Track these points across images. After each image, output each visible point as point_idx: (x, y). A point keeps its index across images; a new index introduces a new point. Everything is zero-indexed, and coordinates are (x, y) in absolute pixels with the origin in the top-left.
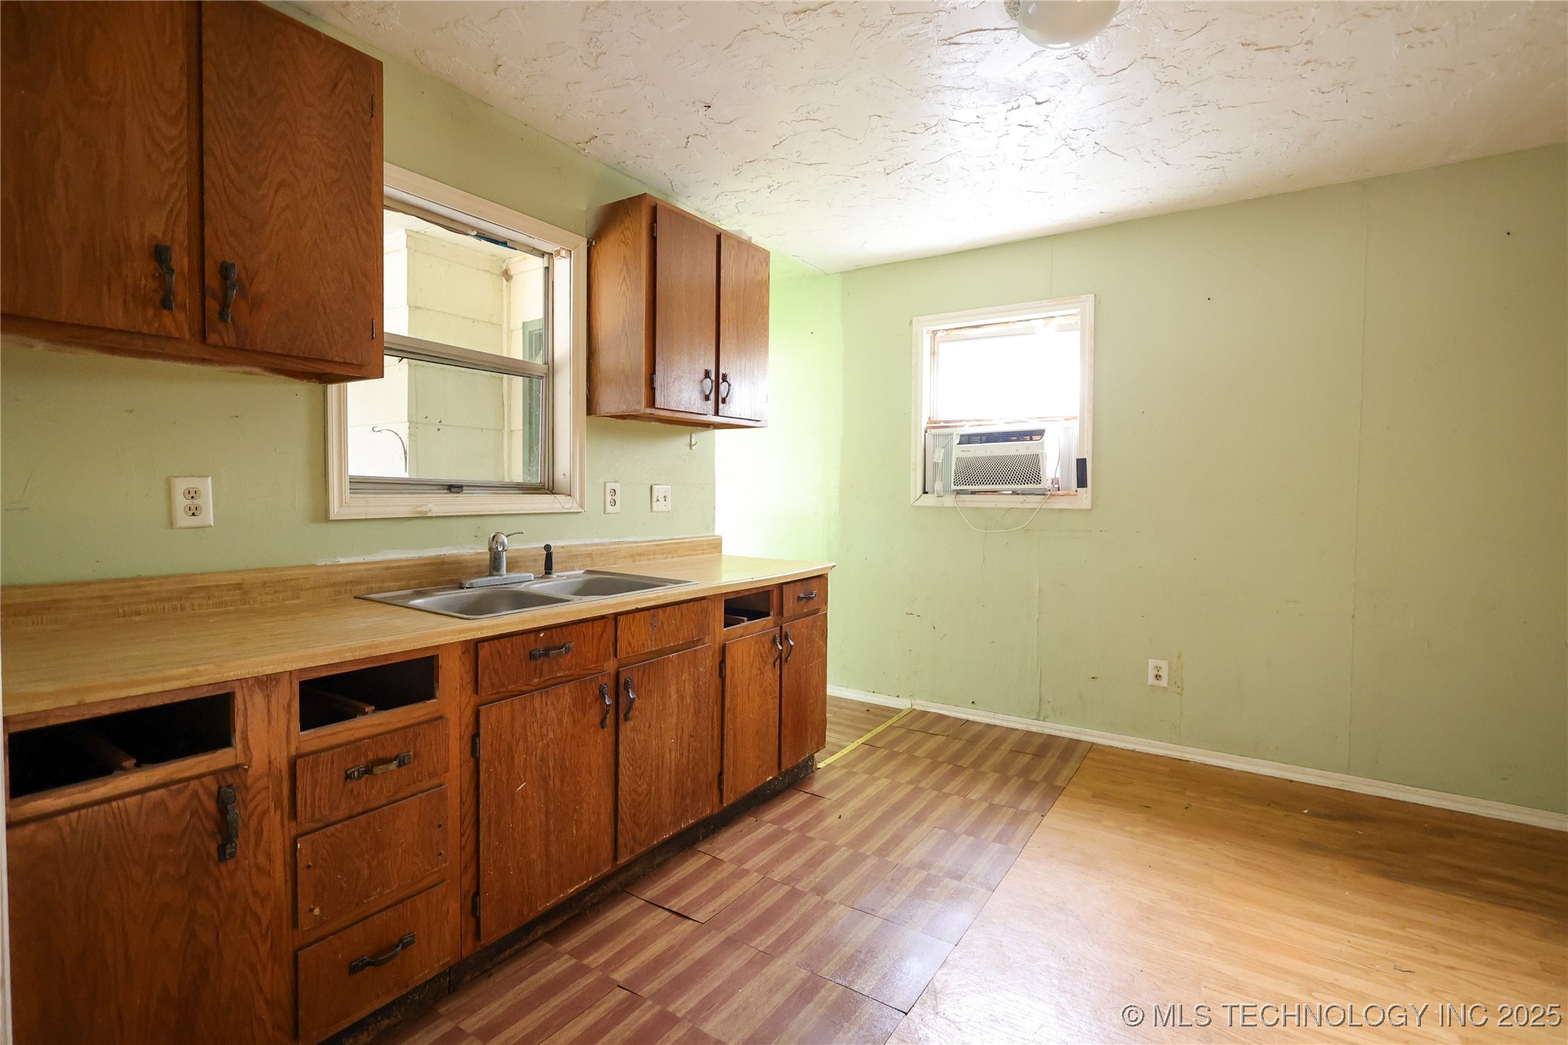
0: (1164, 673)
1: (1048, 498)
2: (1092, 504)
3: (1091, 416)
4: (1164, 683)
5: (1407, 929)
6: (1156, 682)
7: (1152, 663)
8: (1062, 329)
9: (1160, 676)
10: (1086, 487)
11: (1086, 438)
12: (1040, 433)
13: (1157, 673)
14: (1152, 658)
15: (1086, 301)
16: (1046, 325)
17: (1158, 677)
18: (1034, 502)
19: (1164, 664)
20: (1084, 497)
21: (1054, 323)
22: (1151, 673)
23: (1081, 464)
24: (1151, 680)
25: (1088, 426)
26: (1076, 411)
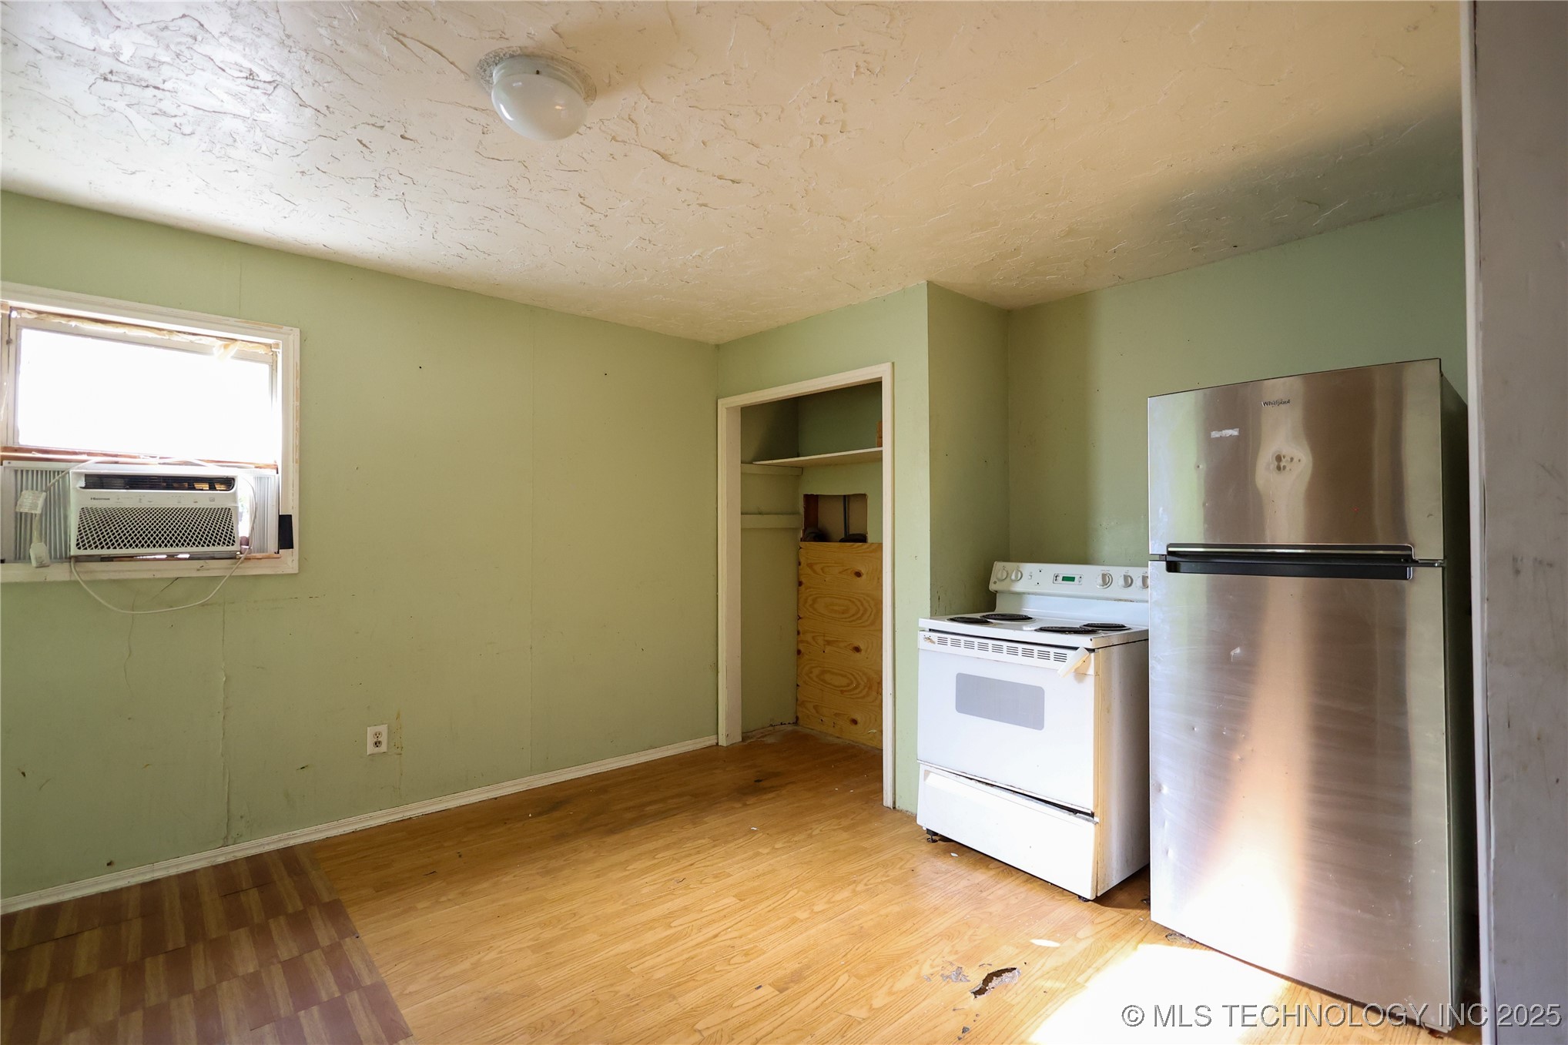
0: (384, 739)
1: (241, 563)
2: (299, 570)
3: (297, 466)
4: (383, 748)
5: (656, 857)
6: (377, 750)
7: (370, 731)
8: (243, 356)
9: (379, 742)
10: (293, 548)
11: (291, 492)
12: (229, 482)
13: (376, 740)
14: (370, 726)
15: (290, 334)
16: (226, 347)
17: (377, 744)
18: (216, 568)
19: (383, 729)
20: (289, 560)
21: (234, 348)
22: (370, 740)
23: (285, 522)
24: (370, 749)
25: (294, 477)
26: (277, 457)
